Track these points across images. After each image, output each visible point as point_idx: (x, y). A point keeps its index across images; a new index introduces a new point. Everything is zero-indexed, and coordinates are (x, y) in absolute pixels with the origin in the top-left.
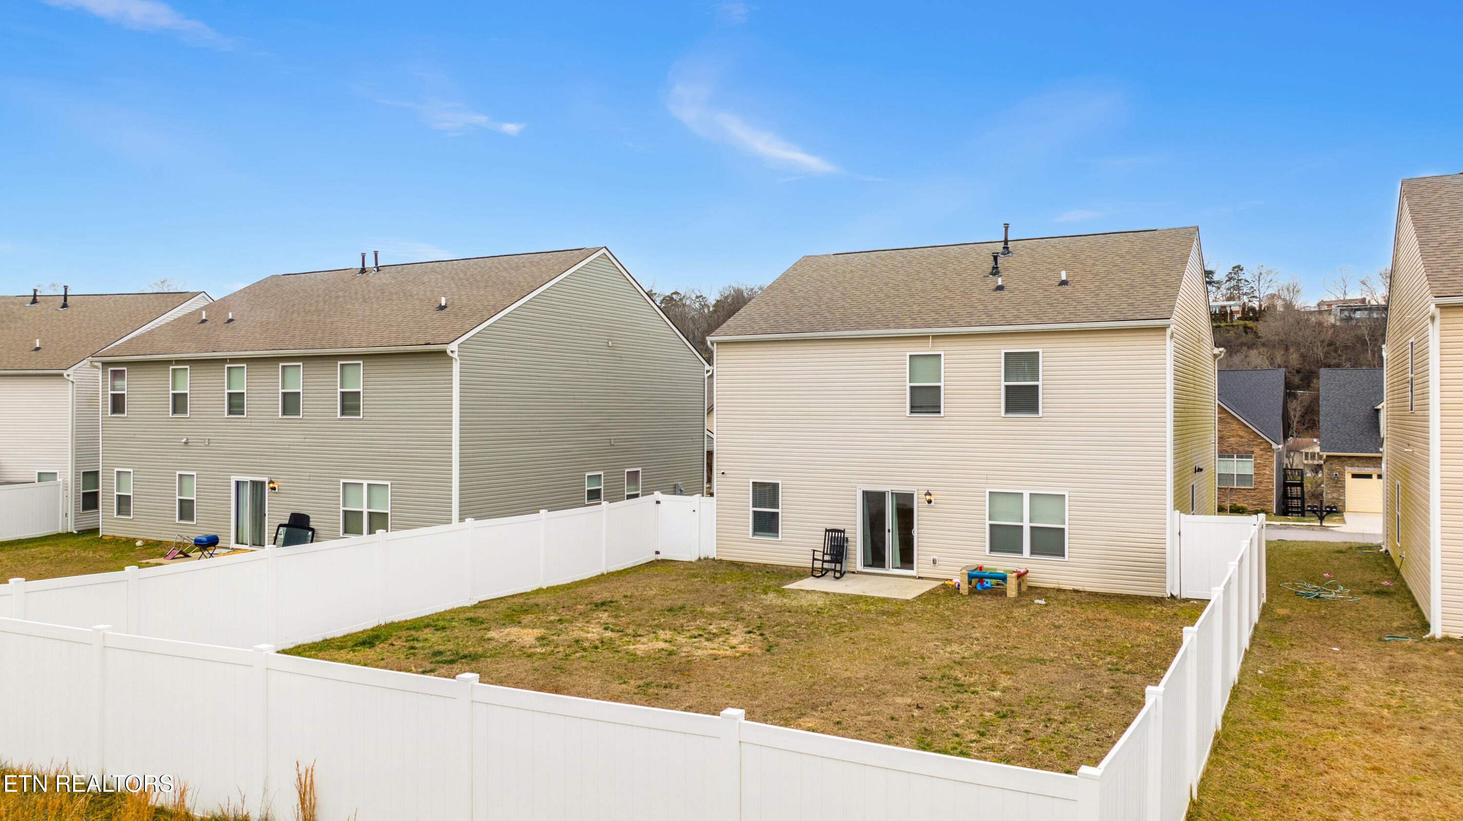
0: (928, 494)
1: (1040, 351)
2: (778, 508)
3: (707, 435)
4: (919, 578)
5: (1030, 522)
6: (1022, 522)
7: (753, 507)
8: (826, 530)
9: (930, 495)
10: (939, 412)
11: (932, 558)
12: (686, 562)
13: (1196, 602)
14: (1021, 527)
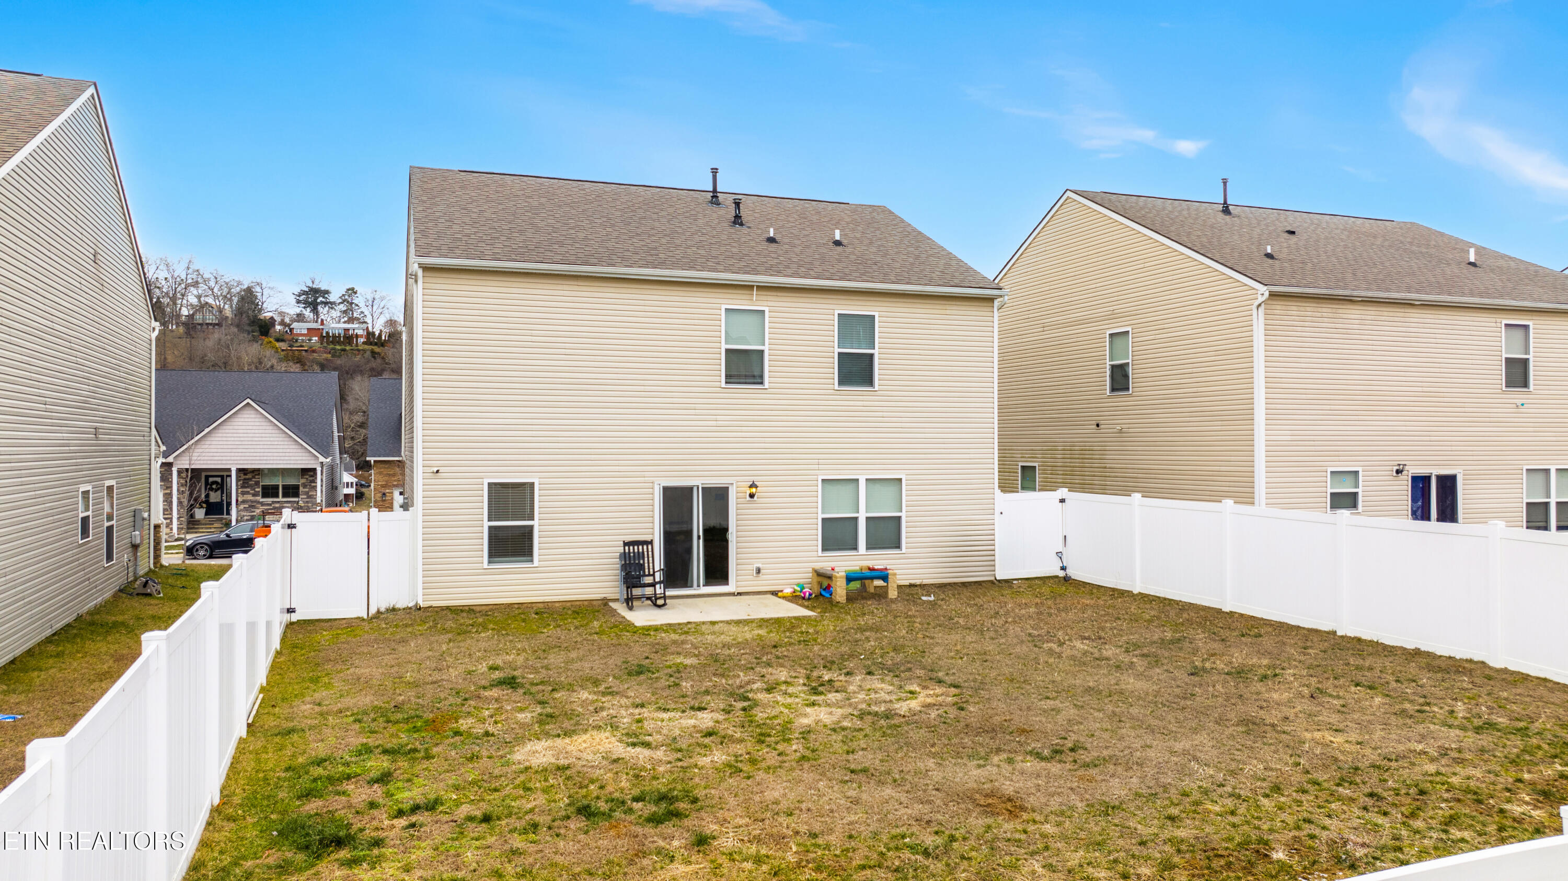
0: (753, 485)
1: (876, 315)
2: (533, 520)
4: (740, 594)
5: (866, 512)
6: (858, 512)
7: (489, 520)
9: (756, 487)
10: (762, 383)
11: (755, 566)
13: (1020, 582)
14: (856, 519)
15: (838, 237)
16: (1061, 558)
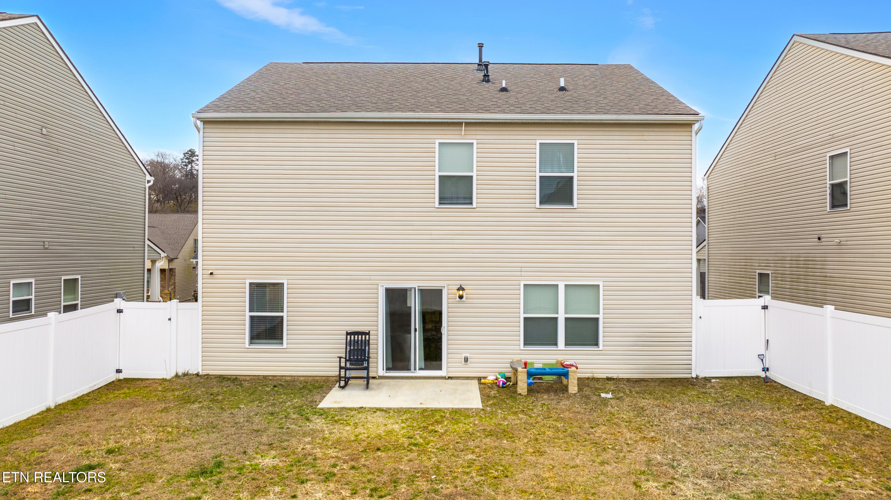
0: (461, 289)
1: (576, 142)
2: (283, 312)
3: (148, 245)
4: (449, 378)
5: (565, 313)
6: (558, 313)
7: (250, 311)
8: (348, 334)
9: (463, 289)
10: (471, 203)
11: (464, 355)
12: (158, 379)
13: (718, 380)
14: (556, 319)
15: (562, 84)
16: (762, 360)
